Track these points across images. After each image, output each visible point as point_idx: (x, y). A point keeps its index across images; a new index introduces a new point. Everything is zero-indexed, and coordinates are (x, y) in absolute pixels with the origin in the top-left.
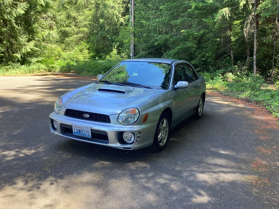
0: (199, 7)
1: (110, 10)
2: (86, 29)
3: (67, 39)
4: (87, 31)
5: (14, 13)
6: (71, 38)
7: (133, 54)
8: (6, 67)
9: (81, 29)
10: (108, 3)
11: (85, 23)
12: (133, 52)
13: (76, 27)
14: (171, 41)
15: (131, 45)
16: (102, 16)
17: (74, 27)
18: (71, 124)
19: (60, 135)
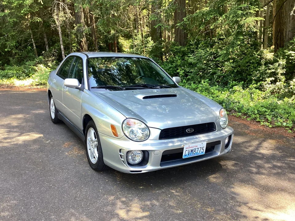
18: (182, 145)
19: (159, 167)
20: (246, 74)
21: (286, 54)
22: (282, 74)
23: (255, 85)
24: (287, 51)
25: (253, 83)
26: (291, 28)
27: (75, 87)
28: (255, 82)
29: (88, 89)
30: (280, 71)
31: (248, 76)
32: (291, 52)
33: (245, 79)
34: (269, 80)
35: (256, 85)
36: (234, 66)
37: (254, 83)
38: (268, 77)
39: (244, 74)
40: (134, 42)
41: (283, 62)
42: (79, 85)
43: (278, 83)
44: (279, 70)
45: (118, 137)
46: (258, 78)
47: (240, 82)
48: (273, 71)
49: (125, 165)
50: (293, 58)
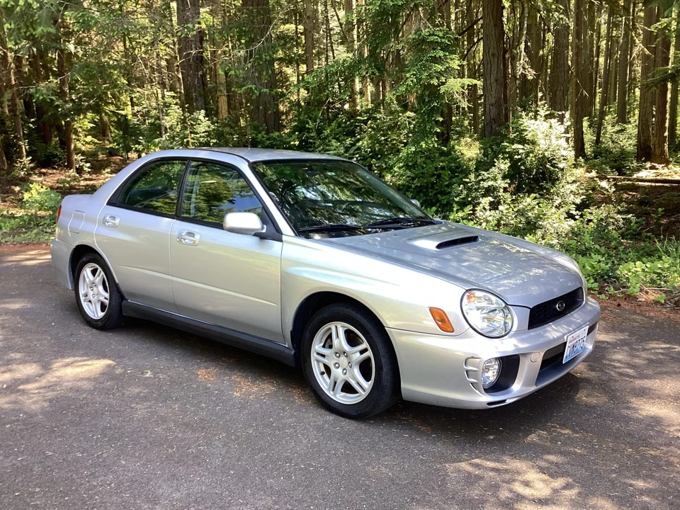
18: (565, 337)
19: (533, 388)
20: (434, 192)
21: (507, 150)
22: (505, 190)
23: (461, 214)
24: (508, 144)
25: (455, 209)
26: (493, 99)
27: (254, 233)
28: (459, 208)
29: (294, 235)
30: (502, 183)
31: (439, 196)
32: (516, 146)
33: (434, 201)
34: (485, 201)
35: (463, 214)
36: (413, 175)
37: (457, 210)
38: (484, 196)
39: (432, 192)
40: (163, 121)
41: (503, 165)
42: (263, 228)
43: (501, 208)
44: (499, 182)
45: (453, 332)
46: (463, 199)
47: (429, 209)
48: (491, 183)
49: (477, 392)
50: (520, 157)
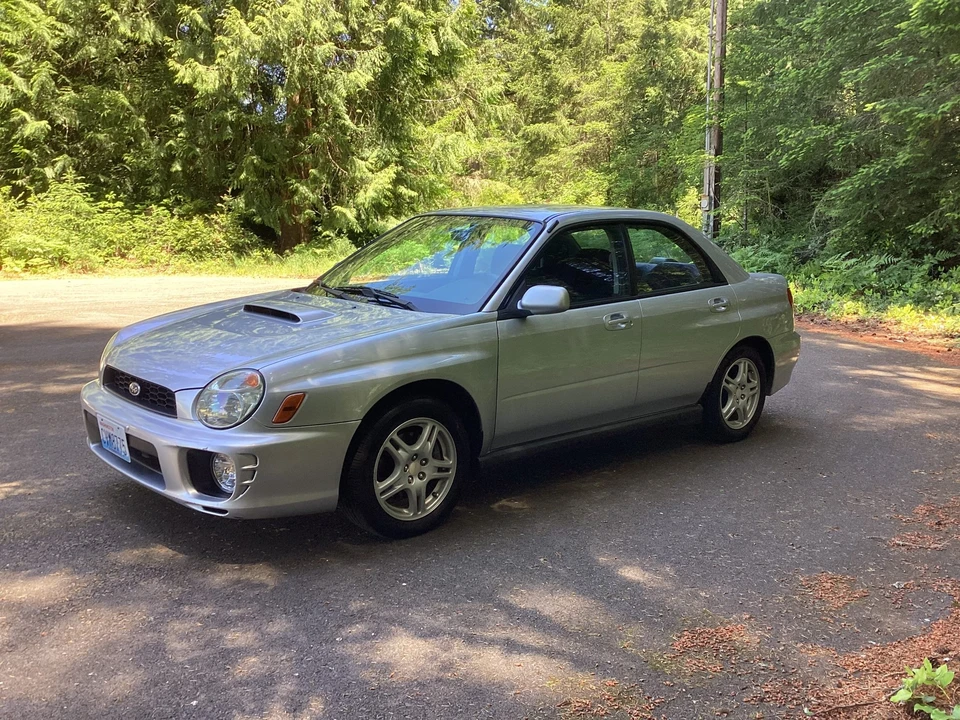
0: (940, 9)
1: (685, 54)
2: (602, 126)
3: (542, 161)
4: (606, 130)
5: (342, 85)
6: (553, 159)
7: (710, 203)
8: (318, 251)
9: (589, 126)
10: (678, 31)
11: (602, 104)
12: (712, 194)
13: (573, 121)
14: (839, 147)
15: (707, 171)
16: (656, 77)
17: (565, 122)
